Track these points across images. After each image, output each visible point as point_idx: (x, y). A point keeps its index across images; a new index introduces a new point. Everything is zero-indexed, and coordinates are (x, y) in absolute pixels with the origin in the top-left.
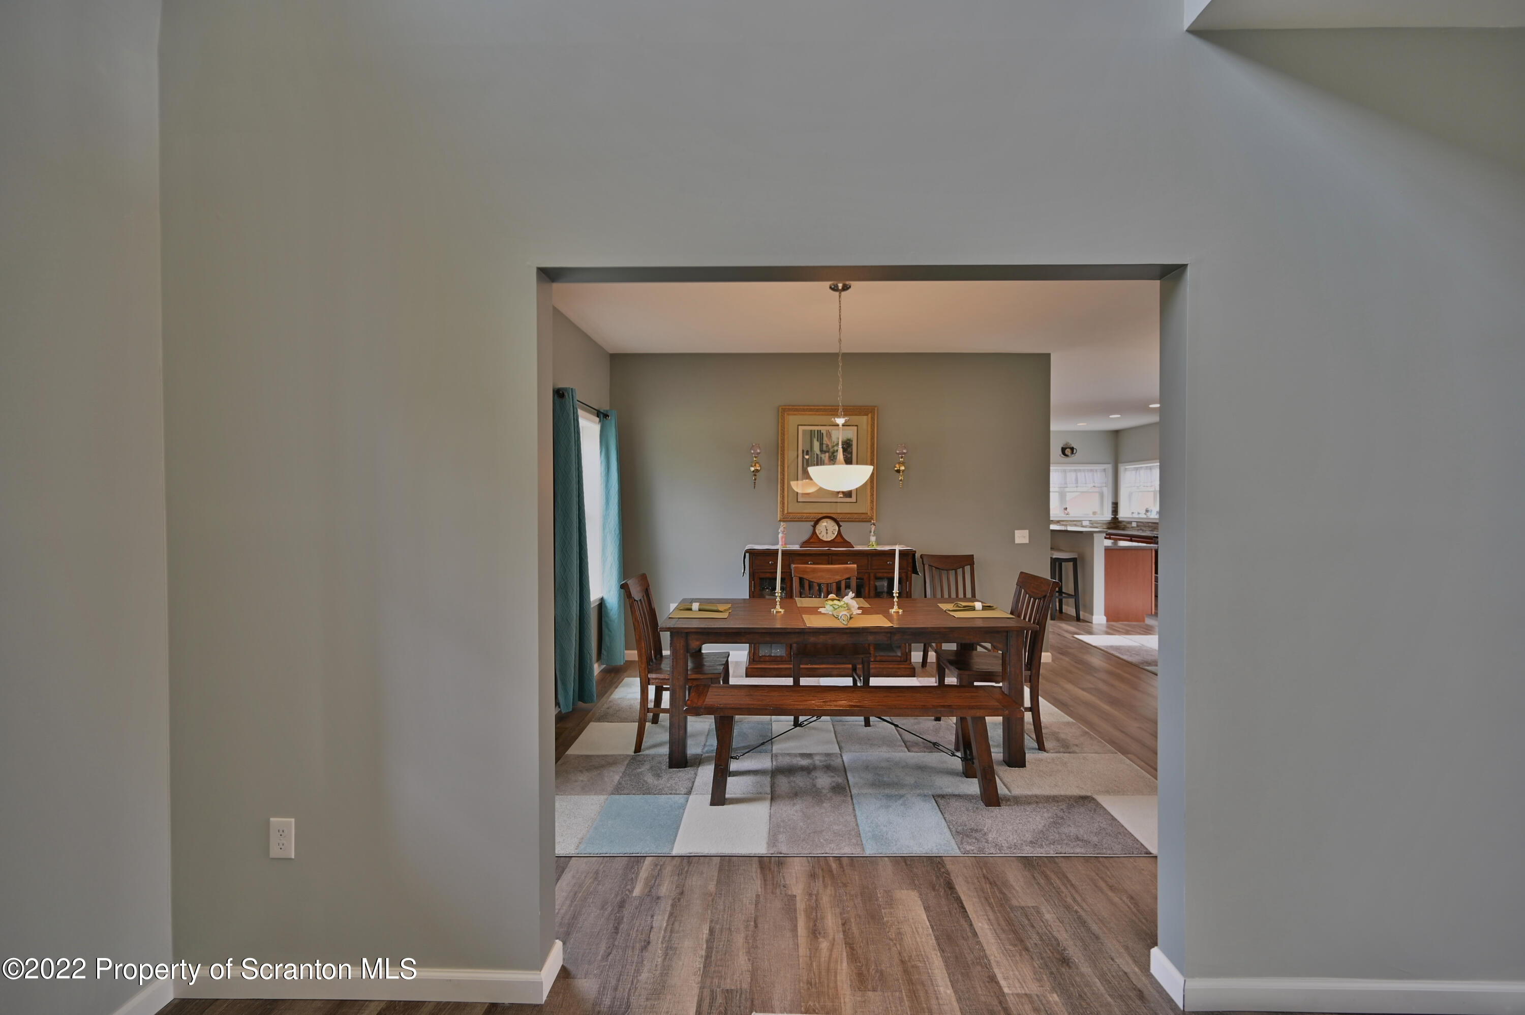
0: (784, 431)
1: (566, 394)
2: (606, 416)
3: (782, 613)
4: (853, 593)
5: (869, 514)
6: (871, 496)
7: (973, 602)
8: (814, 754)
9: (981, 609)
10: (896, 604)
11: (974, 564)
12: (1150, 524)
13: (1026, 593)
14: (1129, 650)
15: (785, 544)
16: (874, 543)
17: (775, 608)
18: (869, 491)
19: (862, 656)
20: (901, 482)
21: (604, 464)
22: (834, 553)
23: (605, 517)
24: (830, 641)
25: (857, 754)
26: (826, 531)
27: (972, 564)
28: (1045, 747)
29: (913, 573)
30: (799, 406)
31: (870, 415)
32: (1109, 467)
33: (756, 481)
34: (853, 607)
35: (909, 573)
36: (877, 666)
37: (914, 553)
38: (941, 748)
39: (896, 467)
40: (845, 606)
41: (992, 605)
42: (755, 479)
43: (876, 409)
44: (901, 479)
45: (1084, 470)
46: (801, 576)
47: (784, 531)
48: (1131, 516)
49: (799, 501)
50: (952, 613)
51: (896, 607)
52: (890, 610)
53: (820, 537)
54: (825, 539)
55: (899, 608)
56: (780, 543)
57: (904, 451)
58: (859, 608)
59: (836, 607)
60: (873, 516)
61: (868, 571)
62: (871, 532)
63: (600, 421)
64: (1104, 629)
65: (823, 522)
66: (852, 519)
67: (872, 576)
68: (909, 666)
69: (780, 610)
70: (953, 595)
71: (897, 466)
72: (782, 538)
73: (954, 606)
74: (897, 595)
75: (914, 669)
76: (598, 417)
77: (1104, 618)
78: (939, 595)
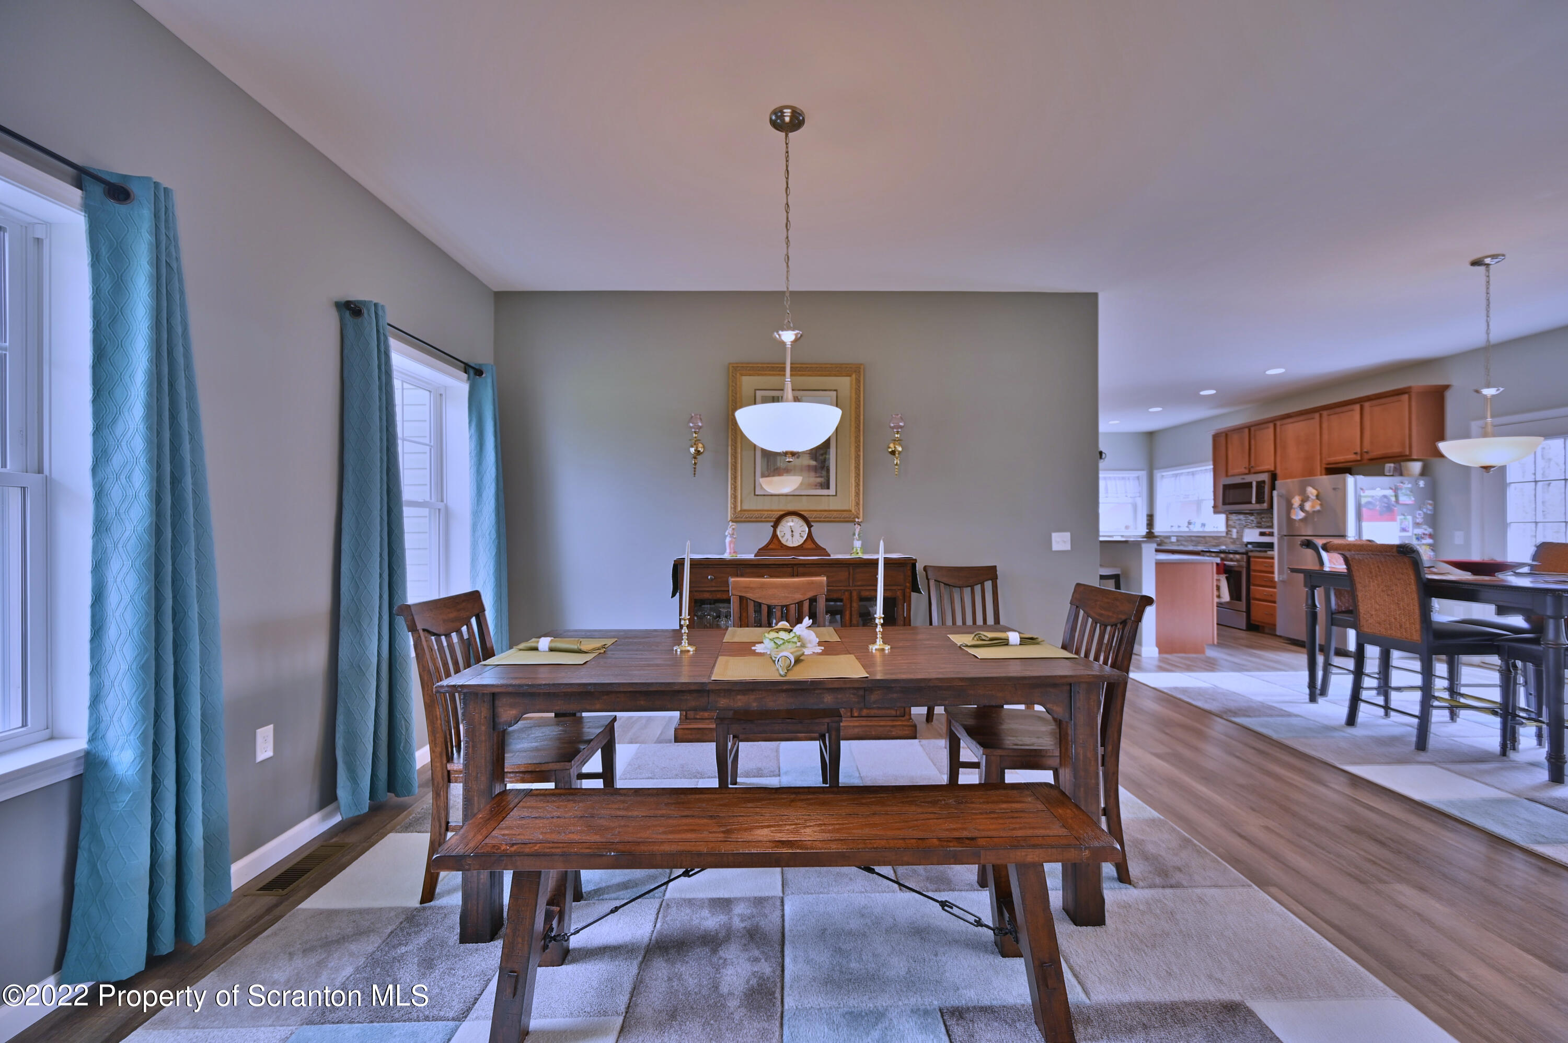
0: (736, 398)
1: (365, 311)
2: (479, 372)
3: (691, 653)
4: (809, 619)
5: (853, 511)
6: (855, 486)
7: (1005, 632)
8: (735, 899)
9: (1018, 643)
10: (879, 636)
11: (997, 578)
12: (1193, 538)
13: (1087, 615)
14: (1200, 692)
15: (735, 552)
16: (859, 549)
17: (680, 644)
18: (853, 479)
19: (827, 720)
20: (896, 467)
21: (474, 439)
22: (801, 562)
23: (476, 514)
24: (755, 704)
25: (810, 898)
26: (791, 533)
27: (994, 579)
28: (1130, 874)
29: (913, 592)
30: (757, 363)
31: (854, 376)
32: (1143, 474)
33: (697, 466)
34: (810, 642)
35: (908, 590)
36: (864, 723)
37: (914, 562)
38: (955, 910)
39: (889, 448)
40: (795, 640)
41: (1035, 637)
42: (695, 464)
43: (862, 367)
44: (897, 463)
45: (1115, 478)
46: (743, 594)
47: (733, 534)
48: (1169, 530)
49: (756, 494)
50: (972, 651)
51: (879, 642)
52: (870, 647)
53: (783, 541)
54: (790, 544)
55: (885, 643)
56: (728, 551)
57: (901, 424)
58: (820, 644)
59: (781, 642)
60: (859, 514)
61: (849, 588)
62: (854, 534)
63: (469, 378)
64: (1156, 663)
65: (787, 522)
66: (830, 518)
67: (855, 594)
68: (909, 723)
69: (689, 648)
70: (969, 622)
71: (892, 445)
72: (730, 543)
73: (973, 639)
74: (882, 621)
75: (915, 726)
76: (466, 373)
77: (1156, 650)
78: (949, 622)
